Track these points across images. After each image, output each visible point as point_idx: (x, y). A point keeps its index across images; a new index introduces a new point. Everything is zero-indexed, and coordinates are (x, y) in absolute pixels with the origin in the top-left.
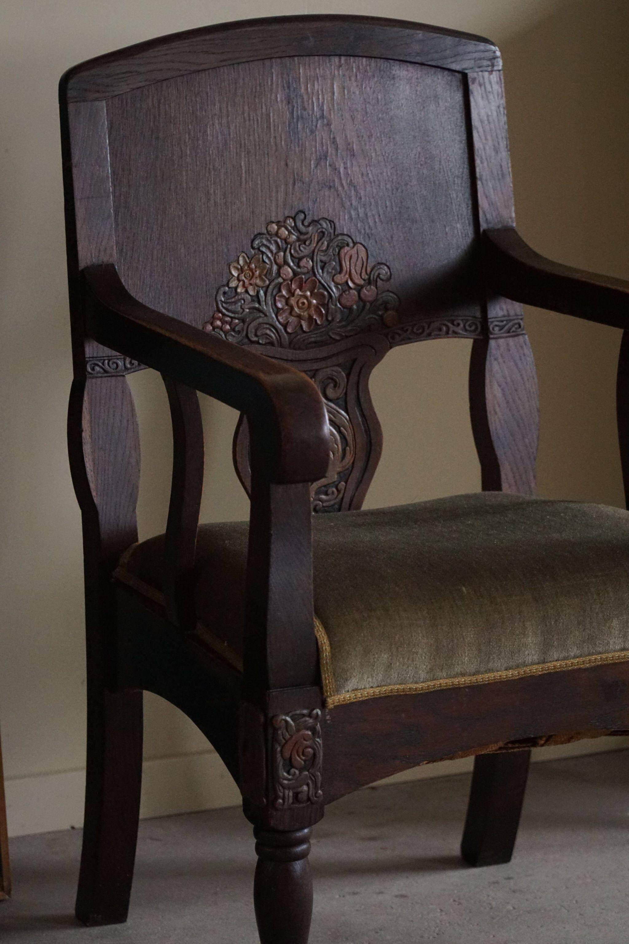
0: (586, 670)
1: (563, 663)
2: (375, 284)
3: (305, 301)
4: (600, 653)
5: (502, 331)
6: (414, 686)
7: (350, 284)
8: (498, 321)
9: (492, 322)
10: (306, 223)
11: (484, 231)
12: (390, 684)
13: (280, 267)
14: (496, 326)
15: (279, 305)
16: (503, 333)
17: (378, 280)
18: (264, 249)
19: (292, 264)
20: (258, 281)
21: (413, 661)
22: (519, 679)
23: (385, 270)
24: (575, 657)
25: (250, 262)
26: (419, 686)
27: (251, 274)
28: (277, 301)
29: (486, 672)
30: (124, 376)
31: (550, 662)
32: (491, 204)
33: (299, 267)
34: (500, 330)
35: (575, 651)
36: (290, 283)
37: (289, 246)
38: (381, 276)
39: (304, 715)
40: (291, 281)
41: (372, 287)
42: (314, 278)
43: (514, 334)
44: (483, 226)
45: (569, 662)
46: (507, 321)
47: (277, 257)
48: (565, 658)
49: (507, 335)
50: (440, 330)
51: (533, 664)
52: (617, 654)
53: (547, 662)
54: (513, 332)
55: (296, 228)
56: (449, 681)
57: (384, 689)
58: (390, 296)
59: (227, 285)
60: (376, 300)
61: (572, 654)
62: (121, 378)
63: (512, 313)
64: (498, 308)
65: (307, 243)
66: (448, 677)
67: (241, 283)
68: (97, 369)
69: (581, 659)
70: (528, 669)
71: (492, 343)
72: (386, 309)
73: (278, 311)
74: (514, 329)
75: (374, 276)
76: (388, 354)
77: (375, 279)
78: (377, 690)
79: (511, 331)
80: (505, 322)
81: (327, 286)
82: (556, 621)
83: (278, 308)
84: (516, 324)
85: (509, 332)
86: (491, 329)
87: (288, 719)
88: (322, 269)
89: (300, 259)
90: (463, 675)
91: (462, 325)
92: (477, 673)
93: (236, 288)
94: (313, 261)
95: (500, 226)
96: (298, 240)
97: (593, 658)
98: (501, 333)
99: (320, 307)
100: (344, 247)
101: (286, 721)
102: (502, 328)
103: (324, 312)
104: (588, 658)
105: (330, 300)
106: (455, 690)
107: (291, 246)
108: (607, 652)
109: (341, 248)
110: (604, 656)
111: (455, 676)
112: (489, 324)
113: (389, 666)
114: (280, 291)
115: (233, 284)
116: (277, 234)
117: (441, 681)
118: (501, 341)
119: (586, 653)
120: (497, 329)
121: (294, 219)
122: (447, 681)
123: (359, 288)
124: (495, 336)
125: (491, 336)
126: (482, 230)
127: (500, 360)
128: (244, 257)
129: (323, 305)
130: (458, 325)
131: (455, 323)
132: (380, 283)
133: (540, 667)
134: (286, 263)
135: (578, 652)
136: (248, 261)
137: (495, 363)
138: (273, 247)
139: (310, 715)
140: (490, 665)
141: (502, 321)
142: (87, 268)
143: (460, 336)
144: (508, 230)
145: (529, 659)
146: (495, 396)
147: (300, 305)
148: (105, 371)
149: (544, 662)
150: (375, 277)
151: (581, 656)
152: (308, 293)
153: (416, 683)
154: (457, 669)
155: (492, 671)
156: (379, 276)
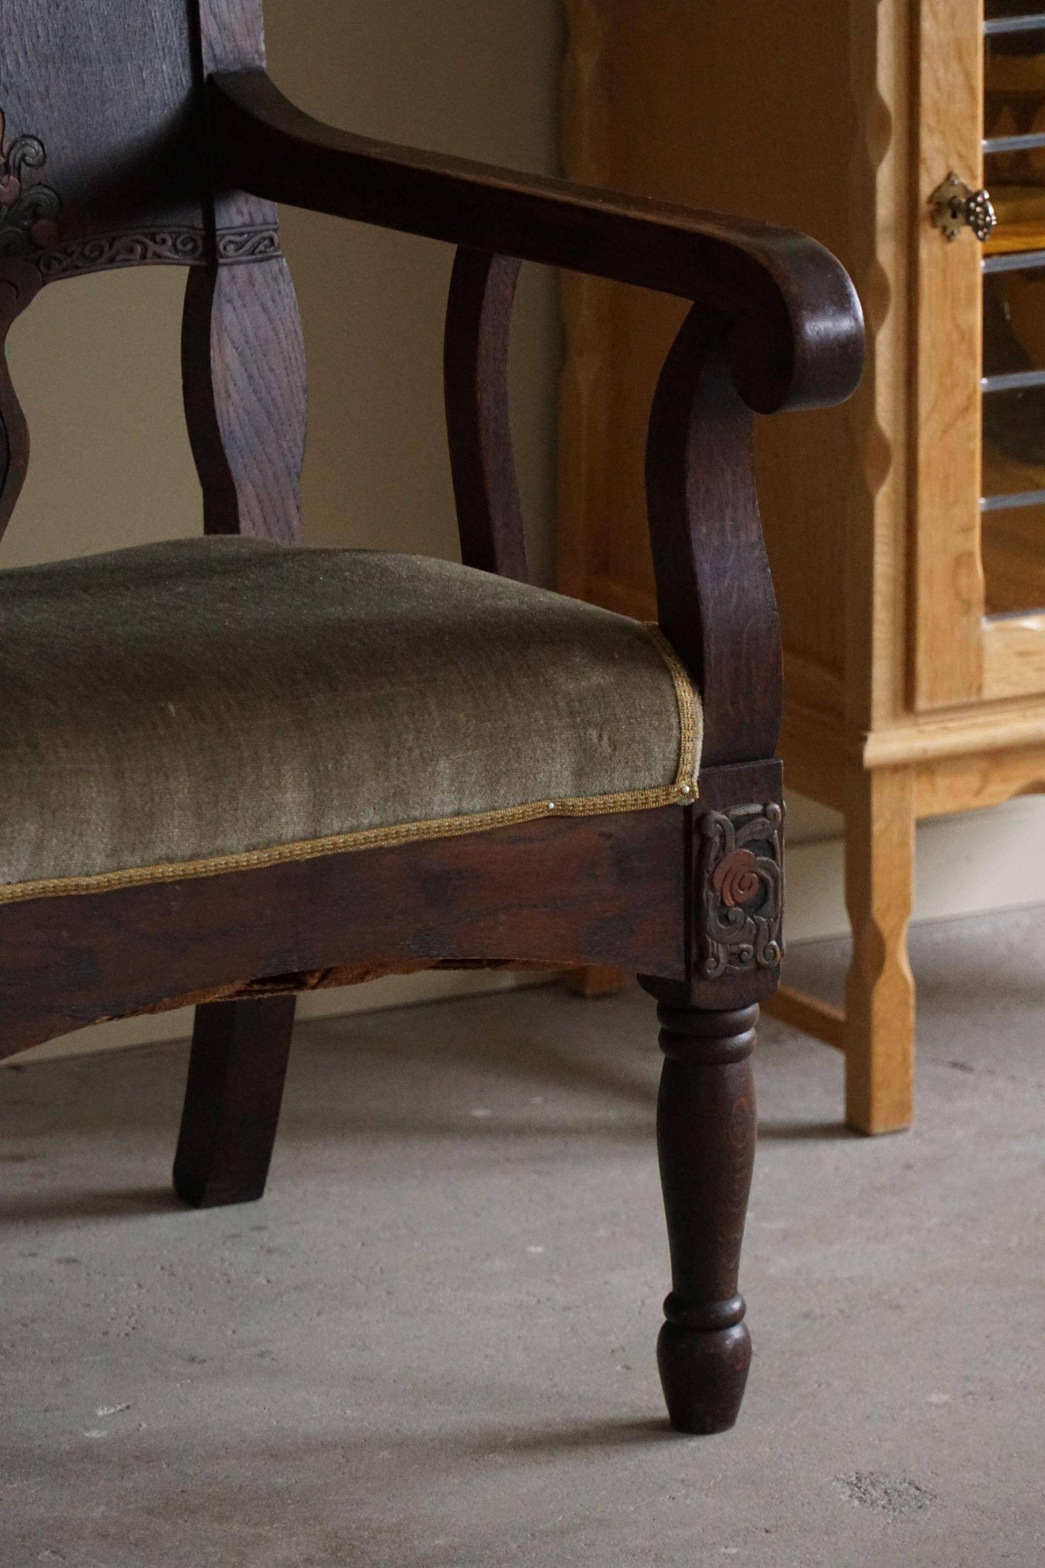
0: (392, 850)
1: (350, 838)
2: (16, 174)
4: (415, 820)
5: (241, 251)
6: (84, 881)
8: (234, 234)
9: (223, 236)
11: (210, 76)
12: (41, 878)
14: (231, 242)
16: (242, 255)
17: (23, 164)
21: (81, 835)
22: (271, 867)
23: (34, 148)
24: (370, 827)
26: (93, 880)
29: (211, 855)
31: (326, 836)
32: (223, 28)
34: (237, 250)
35: (370, 816)
38: (27, 158)
41: (11, 177)
43: (259, 256)
44: (209, 67)
45: (360, 836)
46: (249, 233)
48: (352, 830)
49: (249, 258)
50: (131, 251)
51: (294, 840)
52: (446, 822)
53: (320, 837)
54: (260, 252)
56: (146, 872)
57: (31, 886)
58: (44, 193)
60: (19, 200)
61: (366, 822)
63: (259, 219)
64: (233, 210)
66: (145, 864)
69: (382, 831)
70: (286, 850)
71: (223, 274)
72: (36, 217)
74: (261, 247)
75: (15, 158)
76: (39, 294)
77: (16, 163)
78: (19, 889)
79: (257, 251)
80: (246, 236)
82: (337, 762)
84: (264, 239)
85: (252, 253)
86: (221, 247)
90: (170, 860)
91: (170, 243)
92: (195, 856)
95: (238, 67)
97: (403, 828)
98: (239, 256)
102: (239, 246)
104: (393, 830)
106: (158, 887)
108: (427, 818)
110: (423, 825)
111: (158, 862)
112: (218, 239)
113: (39, 847)
117: (132, 871)
118: (240, 270)
119: (391, 819)
120: (231, 247)
122: (141, 871)
124: (229, 260)
125: (221, 261)
126: (205, 73)
127: (238, 303)
130: (164, 241)
131: (158, 238)
132: (25, 169)
133: (308, 846)
135: (377, 819)
137: (228, 309)
140: (219, 843)
141: (241, 234)
143: (171, 261)
144: (254, 75)
145: (290, 831)
146: (227, 367)
149: (316, 836)
150: (17, 160)
151: (381, 825)
153: (88, 875)
154: (161, 850)
155: (221, 852)
156: (23, 158)
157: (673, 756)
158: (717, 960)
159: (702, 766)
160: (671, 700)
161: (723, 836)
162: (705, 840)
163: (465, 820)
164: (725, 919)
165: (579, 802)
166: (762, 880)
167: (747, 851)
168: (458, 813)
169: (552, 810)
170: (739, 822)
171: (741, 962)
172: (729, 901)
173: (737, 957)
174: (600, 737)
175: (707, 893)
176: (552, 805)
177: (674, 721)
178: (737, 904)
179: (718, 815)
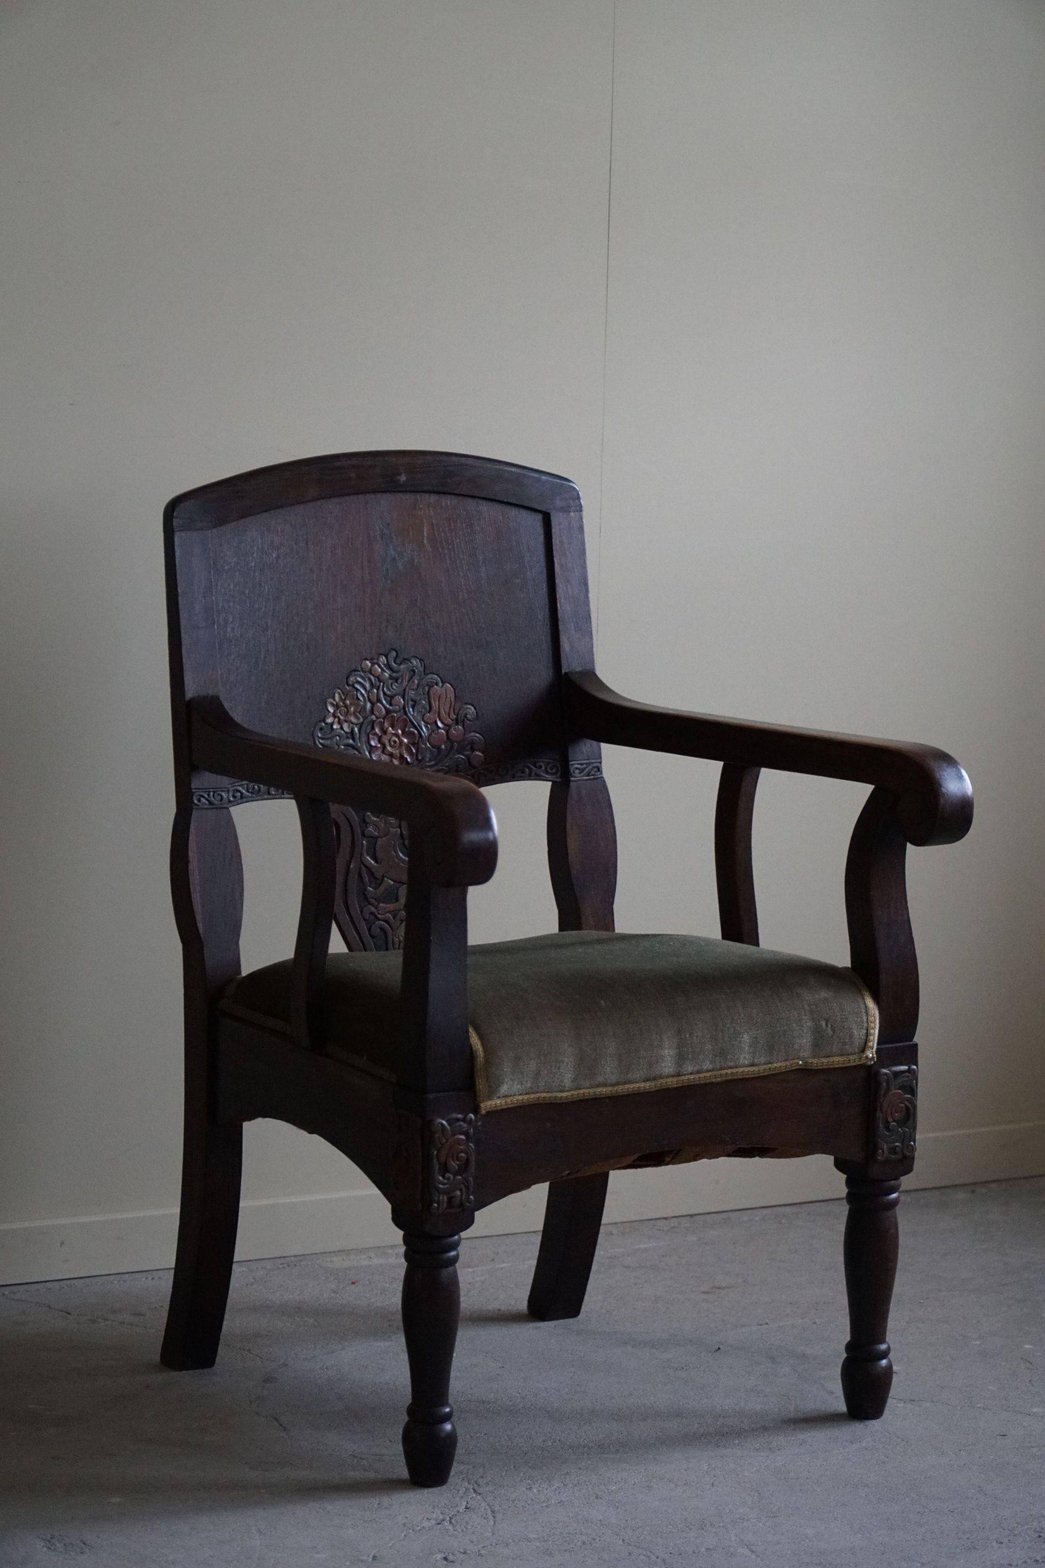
0: (718, 1083)
1: (697, 1076)
2: (462, 725)
3: (397, 739)
4: (731, 1068)
5: (582, 774)
6: (560, 1095)
7: (440, 724)
8: (578, 764)
9: (573, 765)
10: (398, 662)
11: (565, 673)
12: (538, 1092)
13: (373, 704)
14: (577, 768)
15: (373, 743)
16: (584, 776)
17: (466, 719)
18: (358, 687)
19: (384, 702)
20: (353, 719)
21: (559, 1068)
22: (656, 1091)
23: (471, 710)
24: (707, 1071)
25: (345, 699)
26: (564, 1095)
27: (346, 710)
28: (370, 738)
29: (625, 1083)
30: (228, 808)
31: (685, 1075)
32: (572, 646)
33: (391, 704)
34: (580, 773)
35: (707, 1065)
36: (382, 721)
37: (382, 684)
38: (468, 716)
39: (458, 1120)
40: (384, 719)
41: (459, 727)
42: (405, 717)
43: (592, 777)
44: (565, 668)
45: (701, 1075)
46: (586, 764)
47: (370, 694)
48: (698, 1072)
49: (587, 778)
50: (523, 771)
51: (668, 1077)
52: (747, 1069)
53: (682, 1075)
54: (593, 775)
55: (388, 666)
56: (593, 1091)
57: (532, 1096)
58: (476, 736)
59: (324, 721)
60: (463, 740)
61: (705, 1068)
62: (225, 811)
63: (591, 756)
64: (577, 752)
65: (399, 681)
66: (592, 1087)
67: (337, 720)
68: (203, 800)
69: (713, 1073)
70: (663, 1081)
71: (573, 786)
72: (473, 749)
73: (372, 749)
74: (593, 772)
75: (461, 717)
77: (462, 720)
79: (591, 774)
80: (585, 765)
81: (417, 726)
83: (371, 746)
84: (594, 767)
85: (588, 775)
86: (572, 771)
87: (444, 1122)
88: (413, 708)
89: (392, 697)
90: (605, 1085)
91: (543, 768)
92: (617, 1084)
93: (332, 724)
94: (404, 700)
95: (580, 669)
96: (391, 677)
97: (723, 1072)
98: (581, 776)
99: (410, 745)
100: (433, 686)
101: (442, 1125)
102: (581, 771)
103: (414, 751)
104: (719, 1073)
105: (420, 740)
107: (384, 683)
108: (736, 1067)
109: (431, 687)
110: (735, 1071)
111: (598, 1086)
112: (570, 766)
114: (373, 728)
115: (330, 720)
116: (370, 672)
117: (585, 1091)
118: (583, 784)
119: (718, 1067)
120: (577, 771)
121: (386, 656)
122: (588, 1090)
123: (448, 727)
124: (576, 779)
125: (573, 779)
126: (563, 672)
128: (339, 694)
129: (413, 744)
130: (541, 767)
131: (538, 765)
132: (467, 723)
133: (675, 1079)
134: (379, 701)
135: (711, 1067)
136: (343, 697)
138: (367, 685)
139: (464, 1120)
140: (631, 1076)
141: (582, 764)
142: (192, 699)
143: (544, 778)
145: (667, 1071)
147: (392, 744)
148: (211, 803)
149: (679, 1075)
150: (462, 718)
151: (712, 1070)
152: (400, 732)
153: (562, 1091)
154: (600, 1079)
155: (630, 1082)
156: (465, 716)
157: (864, 1037)
158: (883, 1151)
159: (878, 1044)
160: (862, 1006)
161: (888, 1082)
162: (878, 1084)
163: (756, 1069)
164: (888, 1129)
165: (815, 1061)
166: (907, 1108)
167: (899, 1091)
168: (752, 1065)
169: (800, 1065)
170: (897, 1074)
171: (895, 1153)
172: (890, 1119)
173: (893, 1150)
174: (827, 1025)
175: (879, 1114)
176: (801, 1062)
177: (865, 1018)
178: (894, 1121)
179: (885, 1071)
